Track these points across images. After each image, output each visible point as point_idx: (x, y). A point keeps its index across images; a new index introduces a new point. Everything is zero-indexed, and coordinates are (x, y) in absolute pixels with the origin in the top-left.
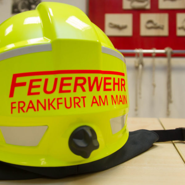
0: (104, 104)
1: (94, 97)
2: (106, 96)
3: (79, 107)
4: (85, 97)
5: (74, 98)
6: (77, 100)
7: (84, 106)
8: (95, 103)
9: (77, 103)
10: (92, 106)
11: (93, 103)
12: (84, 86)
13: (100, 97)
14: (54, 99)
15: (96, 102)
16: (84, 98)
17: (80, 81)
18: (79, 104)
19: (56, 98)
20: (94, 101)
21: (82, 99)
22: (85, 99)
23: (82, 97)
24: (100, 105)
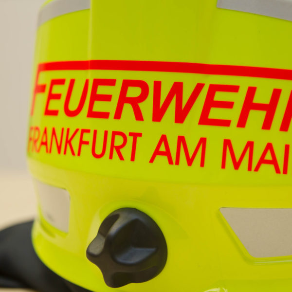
0: (190, 162)
1: (164, 139)
2: (203, 141)
3: (121, 158)
4: (140, 135)
5: (115, 133)
6: (119, 141)
7: (133, 159)
8: (162, 153)
9: (118, 149)
10: (152, 161)
11: (157, 152)
12: (142, 105)
13: (181, 140)
14: (77, 130)
15: (167, 153)
16: (136, 136)
17: (134, 92)
18: (122, 151)
19: (81, 127)
20: (163, 148)
21: (130, 140)
22: (138, 139)
23: (131, 134)
24: (177, 163)
